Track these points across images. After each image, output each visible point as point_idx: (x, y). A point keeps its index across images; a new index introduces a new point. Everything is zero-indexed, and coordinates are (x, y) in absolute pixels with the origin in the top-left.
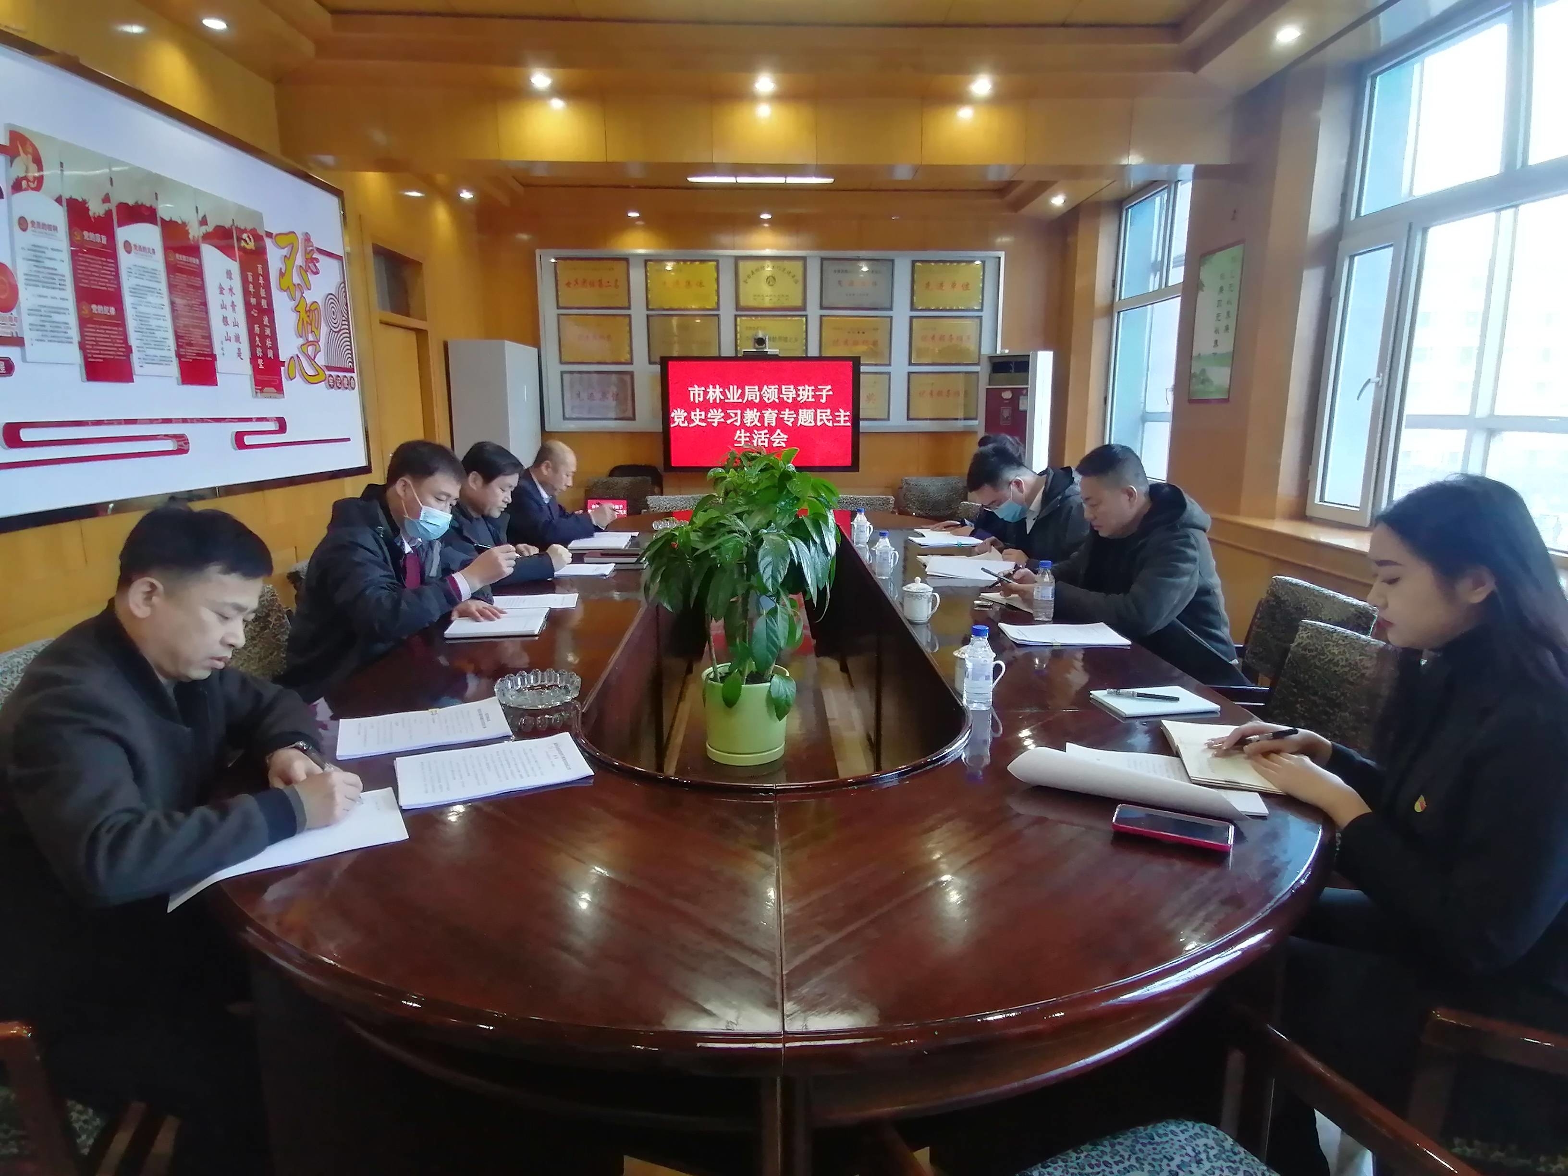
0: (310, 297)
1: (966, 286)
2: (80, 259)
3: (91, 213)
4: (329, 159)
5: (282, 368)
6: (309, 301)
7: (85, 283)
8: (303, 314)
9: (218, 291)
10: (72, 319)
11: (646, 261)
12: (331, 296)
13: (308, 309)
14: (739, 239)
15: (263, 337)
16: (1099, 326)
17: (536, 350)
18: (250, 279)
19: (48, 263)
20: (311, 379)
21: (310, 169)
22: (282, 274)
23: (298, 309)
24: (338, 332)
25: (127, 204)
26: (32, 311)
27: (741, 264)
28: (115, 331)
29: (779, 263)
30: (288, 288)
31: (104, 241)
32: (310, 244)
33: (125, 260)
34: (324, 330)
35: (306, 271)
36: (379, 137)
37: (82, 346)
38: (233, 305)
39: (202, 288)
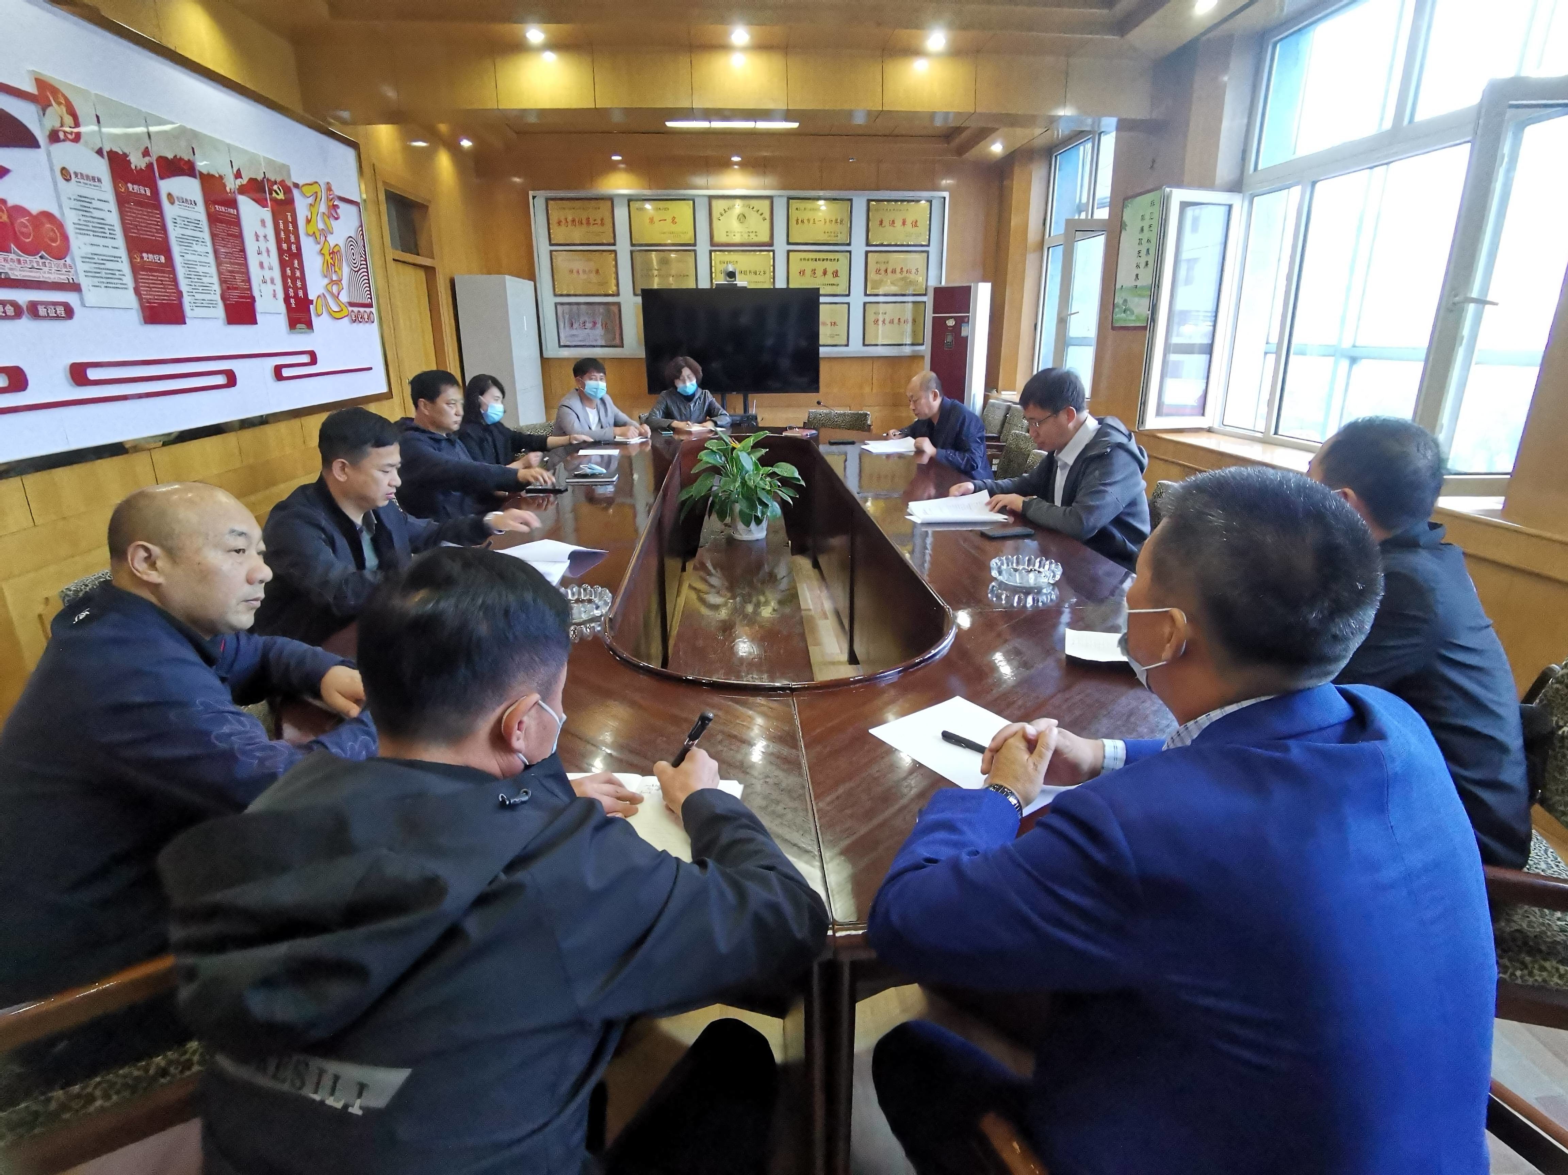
0: (332, 240)
1: (915, 224)
2: (127, 209)
3: (133, 167)
4: (345, 115)
5: (311, 306)
6: (332, 246)
7: (135, 233)
8: (328, 257)
9: (254, 238)
10: (125, 267)
11: (629, 201)
12: (350, 239)
13: (331, 251)
14: (713, 180)
15: (294, 279)
16: (1031, 259)
17: (533, 283)
18: (282, 226)
19: (96, 213)
20: (338, 315)
21: (330, 124)
22: (308, 221)
23: (322, 252)
24: (358, 271)
25: (166, 158)
26: (86, 259)
27: (715, 203)
28: (166, 278)
29: (747, 202)
30: (314, 233)
31: (148, 193)
32: (331, 193)
33: (170, 211)
34: (346, 270)
35: (329, 218)
36: (390, 93)
37: (137, 291)
38: (268, 251)
39: (240, 236)
